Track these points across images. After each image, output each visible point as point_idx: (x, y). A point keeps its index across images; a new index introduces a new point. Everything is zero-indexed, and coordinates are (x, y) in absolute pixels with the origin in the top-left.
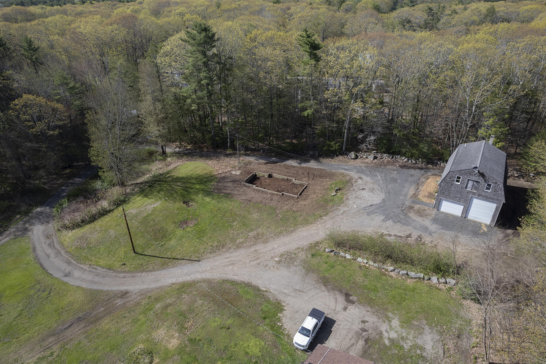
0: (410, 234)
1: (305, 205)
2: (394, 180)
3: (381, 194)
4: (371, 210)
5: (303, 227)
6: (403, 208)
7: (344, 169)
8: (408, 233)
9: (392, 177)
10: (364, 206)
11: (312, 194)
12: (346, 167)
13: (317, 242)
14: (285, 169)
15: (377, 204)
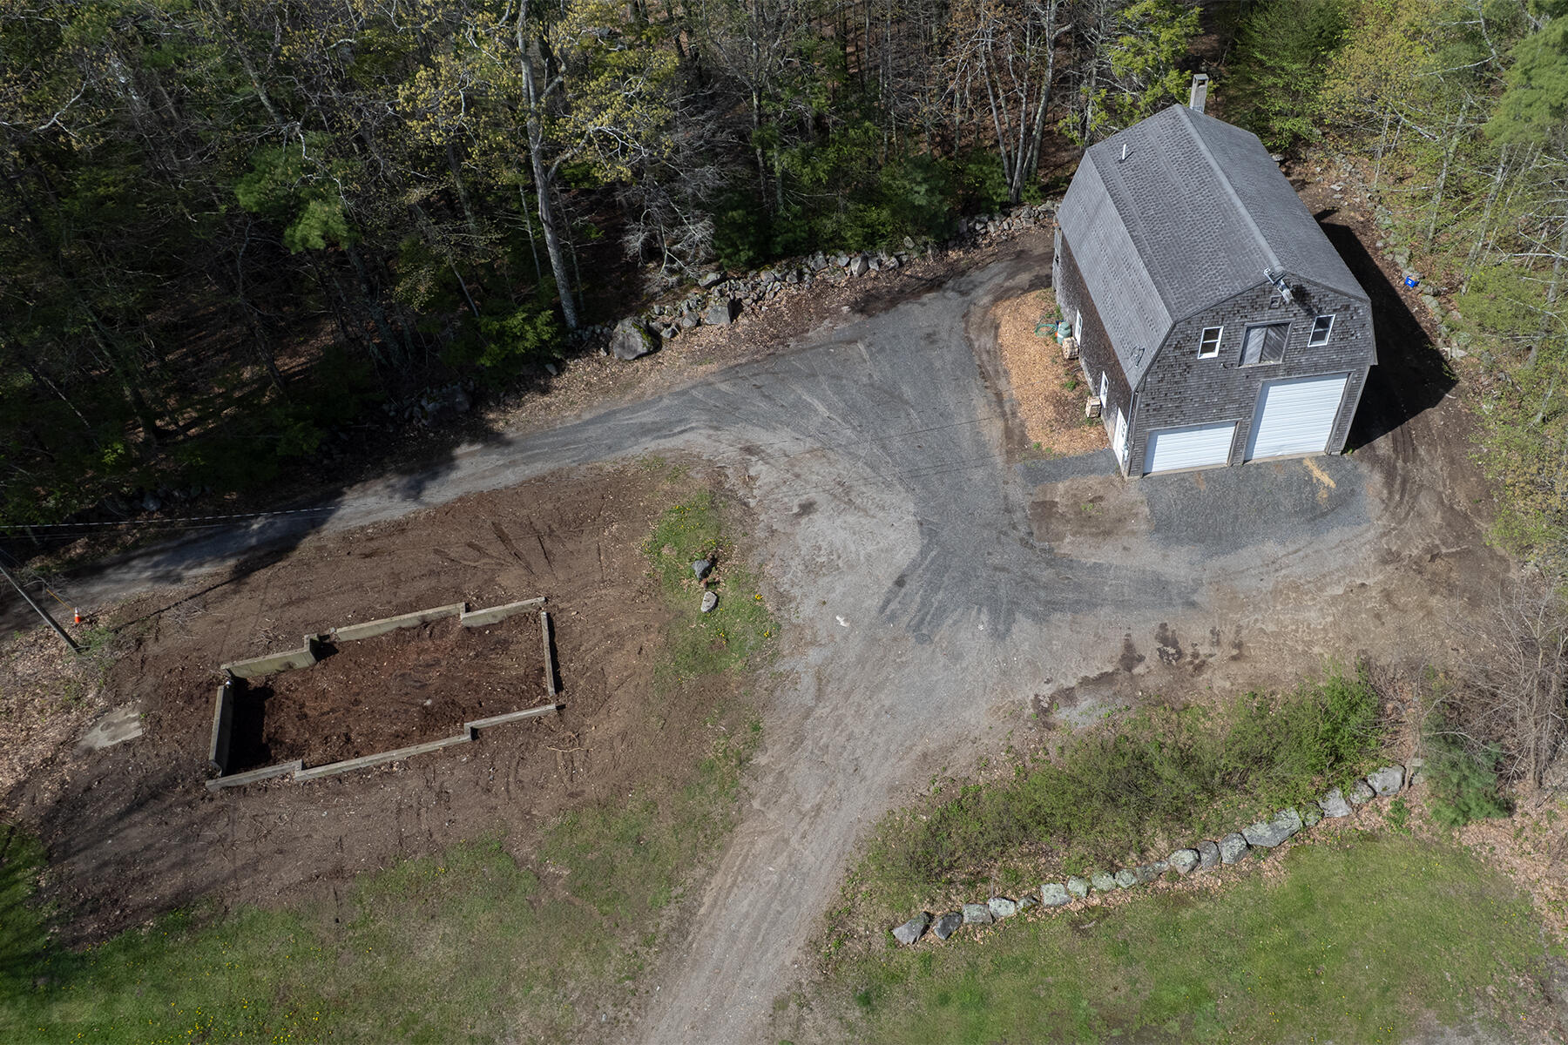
0: (1129, 647)
1: (624, 736)
2: (888, 398)
3: (888, 497)
4: (915, 606)
5: (712, 871)
6: (1023, 529)
7: (646, 431)
8: (1117, 647)
9: (865, 380)
10: (876, 602)
11: (608, 652)
12: (647, 417)
13: (829, 915)
14: (359, 563)
15: (914, 565)
